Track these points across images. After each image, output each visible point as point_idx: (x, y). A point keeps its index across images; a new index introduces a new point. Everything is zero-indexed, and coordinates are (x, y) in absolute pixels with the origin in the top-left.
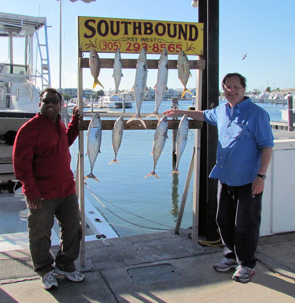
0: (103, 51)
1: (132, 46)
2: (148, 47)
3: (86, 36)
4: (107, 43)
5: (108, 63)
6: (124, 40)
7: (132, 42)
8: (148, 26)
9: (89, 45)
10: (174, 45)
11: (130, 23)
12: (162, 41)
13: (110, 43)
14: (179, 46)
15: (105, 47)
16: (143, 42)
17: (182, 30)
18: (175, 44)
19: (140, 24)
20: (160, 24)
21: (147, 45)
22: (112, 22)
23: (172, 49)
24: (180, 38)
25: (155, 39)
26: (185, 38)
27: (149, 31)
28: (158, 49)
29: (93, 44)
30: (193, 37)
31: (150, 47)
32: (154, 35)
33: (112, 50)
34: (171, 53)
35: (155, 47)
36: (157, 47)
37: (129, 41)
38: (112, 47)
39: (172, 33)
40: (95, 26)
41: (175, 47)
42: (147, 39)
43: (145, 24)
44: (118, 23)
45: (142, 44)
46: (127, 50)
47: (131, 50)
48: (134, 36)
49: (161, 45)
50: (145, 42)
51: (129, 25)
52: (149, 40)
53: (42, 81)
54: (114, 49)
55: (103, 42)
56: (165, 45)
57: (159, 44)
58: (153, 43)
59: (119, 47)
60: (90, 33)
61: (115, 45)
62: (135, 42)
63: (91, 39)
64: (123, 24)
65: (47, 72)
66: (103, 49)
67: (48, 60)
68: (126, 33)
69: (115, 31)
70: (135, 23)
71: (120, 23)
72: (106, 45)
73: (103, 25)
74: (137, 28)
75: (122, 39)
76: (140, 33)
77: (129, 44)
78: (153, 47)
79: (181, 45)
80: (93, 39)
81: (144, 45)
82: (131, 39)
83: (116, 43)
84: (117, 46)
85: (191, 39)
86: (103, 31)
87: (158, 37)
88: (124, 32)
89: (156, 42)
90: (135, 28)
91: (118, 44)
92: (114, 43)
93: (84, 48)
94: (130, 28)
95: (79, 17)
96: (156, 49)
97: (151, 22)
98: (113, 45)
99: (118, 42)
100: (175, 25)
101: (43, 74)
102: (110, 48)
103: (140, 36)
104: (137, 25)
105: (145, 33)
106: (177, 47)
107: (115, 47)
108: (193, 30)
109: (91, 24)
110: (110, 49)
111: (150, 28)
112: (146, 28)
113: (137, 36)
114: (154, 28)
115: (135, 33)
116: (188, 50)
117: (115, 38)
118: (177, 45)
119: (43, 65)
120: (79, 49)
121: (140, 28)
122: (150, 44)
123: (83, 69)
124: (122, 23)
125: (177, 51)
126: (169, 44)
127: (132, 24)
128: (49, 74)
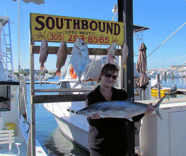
0: (51, 41)
1: (73, 37)
2: (84, 39)
3: (37, 29)
4: (54, 34)
5: (55, 50)
6: (67, 32)
7: (72, 34)
8: (85, 23)
9: (39, 36)
10: (103, 38)
11: (71, 20)
12: (95, 34)
13: (56, 34)
14: (107, 39)
15: (52, 38)
16: (81, 35)
17: (109, 27)
18: (105, 37)
19: (78, 21)
20: (93, 22)
21: (84, 37)
22: (57, 19)
23: (102, 41)
24: (107, 33)
25: (90, 33)
26: (112, 33)
27: (85, 27)
28: (92, 40)
29: (42, 35)
30: (117, 32)
31: (86, 38)
32: (89, 30)
33: (58, 40)
34: (102, 43)
35: (89, 39)
36: (91, 39)
37: (70, 34)
38: (58, 38)
39: (102, 29)
40: (44, 21)
41: (104, 39)
42: (84, 32)
43: (83, 21)
44: (62, 19)
45: (80, 36)
46: (68, 41)
47: (72, 41)
48: (74, 30)
49: (94, 37)
50: (83, 35)
51: (70, 22)
52: (85, 33)
53: (7, 59)
54: (59, 40)
55: (50, 34)
56: (97, 37)
57: (93, 37)
58: (88, 35)
59: (63, 38)
60: (40, 26)
61: (60, 37)
62: (75, 35)
63: (40, 31)
64: (66, 21)
65: (10, 53)
66: (51, 39)
67: (10, 45)
68: (68, 27)
69: (60, 25)
70: (75, 20)
71: (64, 20)
72: (52, 36)
73: (50, 21)
74: (76, 24)
75: (65, 32)
76: (79, 28)
77: (70, 36)
78: (88, 39)
79: (108, 38)
80: (42, 32)
81: (82, 37)
82: (72, 32)
83: (61, 35)
84: (61, 37)
85: (115, 34)
86: (50, 25)
87: (92, 31)
88: (66, 27)
89: (91, 35)
90: (75, 24)
91: (62, 36)
92: (59, 35)
93: (35, 38)
94: (71, 23)
95: (31, 13)
96: (90, 40)
97: (87, 20)
98: (58, 37)
99: (62, 34)
100: (104, 23)
101: (7, 54)
102: (56, 38)
103: (79, 30)
104: (76, 22)
105: (83, 28)
106: (106, 39)
107: (60, 38)
108: (117, 27)
109: (40, 19)
110: (56, 40)
111: (86, 25)
112: (83, 25)
113: (77, 30)
114: (89, 25)
115: (75, 28)
116: (113, 42)
117: (60, 31)
118: (106, 38)
119: (7, 48)
120: (31, 39)
121: (78, 24)
122: (86, 36)
123: (35, 54)
124: (65, 19)
125: (106, 42)
126: (100, 37)
127: (73, 21)
128: (11, 54)
